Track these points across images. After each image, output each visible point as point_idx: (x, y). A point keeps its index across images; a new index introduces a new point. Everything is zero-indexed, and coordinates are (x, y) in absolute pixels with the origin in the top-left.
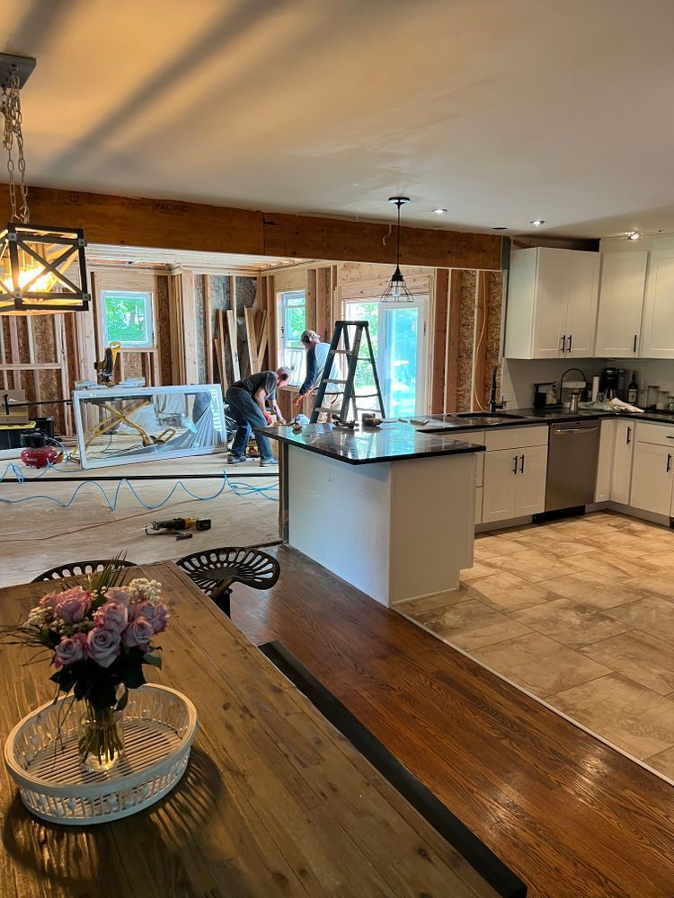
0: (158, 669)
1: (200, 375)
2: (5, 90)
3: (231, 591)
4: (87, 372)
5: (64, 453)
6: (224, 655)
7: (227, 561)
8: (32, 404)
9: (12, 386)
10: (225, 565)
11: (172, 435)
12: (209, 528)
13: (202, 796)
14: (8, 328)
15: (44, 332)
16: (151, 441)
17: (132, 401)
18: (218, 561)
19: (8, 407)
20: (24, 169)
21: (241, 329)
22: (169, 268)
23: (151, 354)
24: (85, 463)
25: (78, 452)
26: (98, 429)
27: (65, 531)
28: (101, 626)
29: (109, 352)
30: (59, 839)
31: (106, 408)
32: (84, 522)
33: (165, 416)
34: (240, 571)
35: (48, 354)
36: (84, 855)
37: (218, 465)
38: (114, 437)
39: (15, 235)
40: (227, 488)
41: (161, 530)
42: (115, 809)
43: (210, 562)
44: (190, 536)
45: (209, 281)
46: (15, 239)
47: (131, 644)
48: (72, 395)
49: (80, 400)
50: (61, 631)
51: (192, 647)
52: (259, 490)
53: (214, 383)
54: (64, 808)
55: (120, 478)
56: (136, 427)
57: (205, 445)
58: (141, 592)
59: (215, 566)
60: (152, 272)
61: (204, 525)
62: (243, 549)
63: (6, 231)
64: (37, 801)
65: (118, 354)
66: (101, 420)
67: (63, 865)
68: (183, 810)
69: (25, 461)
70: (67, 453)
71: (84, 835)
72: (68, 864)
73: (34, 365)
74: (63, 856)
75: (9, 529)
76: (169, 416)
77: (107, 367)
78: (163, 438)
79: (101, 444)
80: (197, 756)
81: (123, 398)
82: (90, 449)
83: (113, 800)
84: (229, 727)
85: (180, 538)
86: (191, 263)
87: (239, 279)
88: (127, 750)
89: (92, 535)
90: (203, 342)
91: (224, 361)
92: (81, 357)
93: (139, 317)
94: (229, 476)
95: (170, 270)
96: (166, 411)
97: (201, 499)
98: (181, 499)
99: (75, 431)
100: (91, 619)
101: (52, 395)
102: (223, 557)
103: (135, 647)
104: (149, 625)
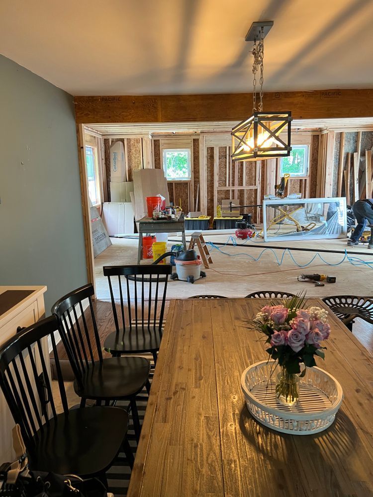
0: (322, 359)
1: (333, 191)
2: (255, 42)
3: (354, 322)
4: (270, 190)
5: (256, 233)
6: (355, 360)
7: (352, 303)
8: (242, 207)
9: (233, 198)
10: (351, 306)
11: (314, 226)
12: (334, 282)
13: (345, 439)
14: (234, 168)
15: (250, 170)
16: (301, 229)
17: (292, 206)
18: (346, 303)
19: (231, 208)
20: (262, 83)
21: (362, 164)
22: (321, 130)
23: (305, 180)
24: (266, 239)
25: (262, 233)
26: (273, 221)
27: (256, 273)
28: (295, 329)
29: (283, 179)
30: (267, 435)
31: (279, 210)
32: (265, 270)
33: (311, 215)
34: (361, 312)
35: (252, 181)
36: (279, 448)
37: (341, 245)
38: (281, 225)
39: (257, 118)
40: (346, 259)
41: (306, 279)
42: (295, 429)
43: (341, 303)
44: (323, 285)
45: (344, 136)
46: (257, 121)
47: (310, 342)
48: (262, 202)
49: (266, 205)
50: (272, 327)
51: (334, 350)
52: (367, 263)
53: (342, 197)
54: (269, 419)
55: (285, 248)
56: (295, 221)
57: (333, 233)
58: (316, 315)
59: (344, 306)
60: (310, 134)
61: (332, 280)
62: (362, 298)
63: (253, 117)
64: (256, 411)
65: (288, 180)
66: (275, 217)
67: (269, 448)
68: (333, 442)
69: (237, 236)
70: (257, 233)
71: (279, 437)
72: (271, 448)
73: (245, 187)
74: (268, 444)
75: (229, 268)
76: (313, 215)
77: (281, 188)
78: (309, 228)
79: (274, 229)
80: (340, 414)
81: (289, 205)
82: (269, 231)
83: (296, 424)
84: (360, 404)
85: (317, 285)
86: (333, 125)
87: (364, 133)
88: (301, 399)
89: (269, 277)
90: (337, 172)
91: (349, 183)
92: (268, 182)
93: (298, 159)
94: (348, 253)
95: (321, 131)
96: (311, 212)
97: (330, 265)
98: (318, 263)
99: (262, 222)
100: (288, 324)
101: (251, 202)
102: (349, 301)
103: (312, 344)
104: (322, 334)
